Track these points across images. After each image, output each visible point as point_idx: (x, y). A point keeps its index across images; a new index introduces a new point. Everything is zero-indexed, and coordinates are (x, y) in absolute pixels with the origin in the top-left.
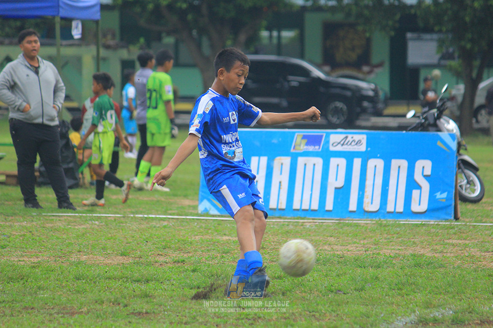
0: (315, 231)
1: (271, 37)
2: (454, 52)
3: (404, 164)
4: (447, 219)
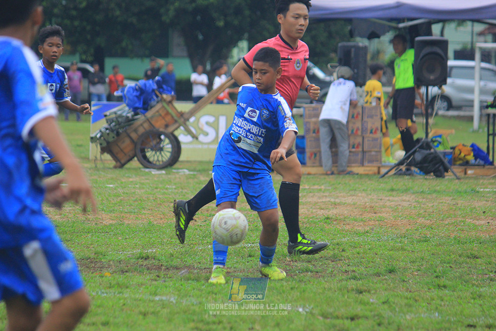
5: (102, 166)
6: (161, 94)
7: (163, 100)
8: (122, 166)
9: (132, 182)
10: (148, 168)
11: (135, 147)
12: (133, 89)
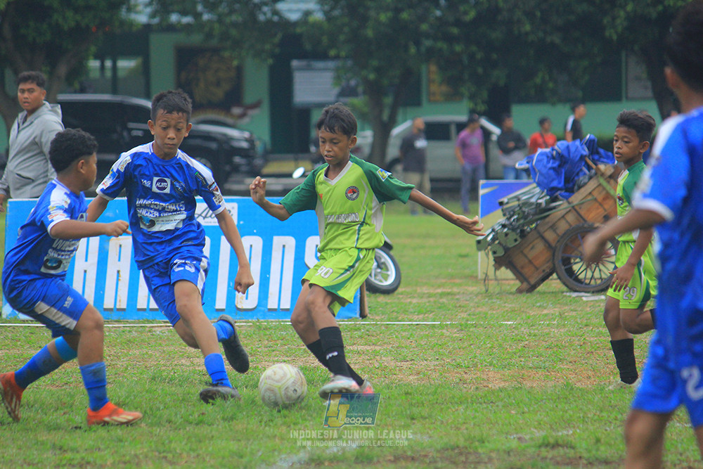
0: (168, 339)
1: (103, 67)
2: (357, 85)
3: (290, 241)
4: (351, 318)
5: (497, 290)
6: (596, 165)
7: (599, 174)
8: (532, 288)
9: (546, 315)
10: (576, 291)
11: (554, 255)
12: (548, 157)
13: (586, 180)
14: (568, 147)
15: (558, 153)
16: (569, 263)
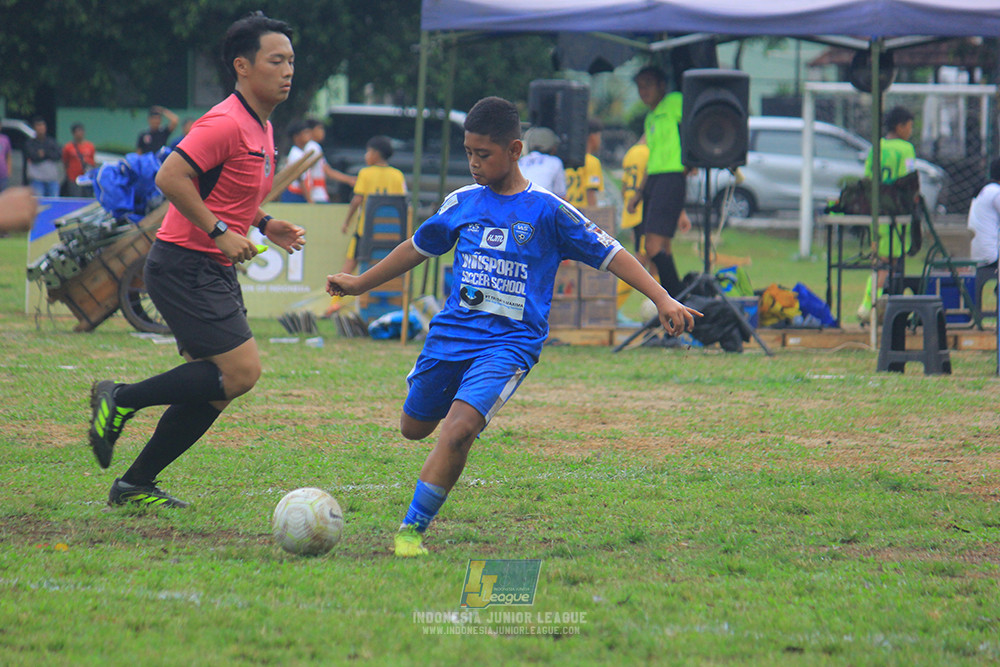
5: (50, 327)
8: (92, 327)
9: (113, 360)
10: (143, 331)
11: (119, 288)
12: (114, 171)
13: (160, 200)
14: (139, 163)
15: (127, 168)
16: (138, 299)
